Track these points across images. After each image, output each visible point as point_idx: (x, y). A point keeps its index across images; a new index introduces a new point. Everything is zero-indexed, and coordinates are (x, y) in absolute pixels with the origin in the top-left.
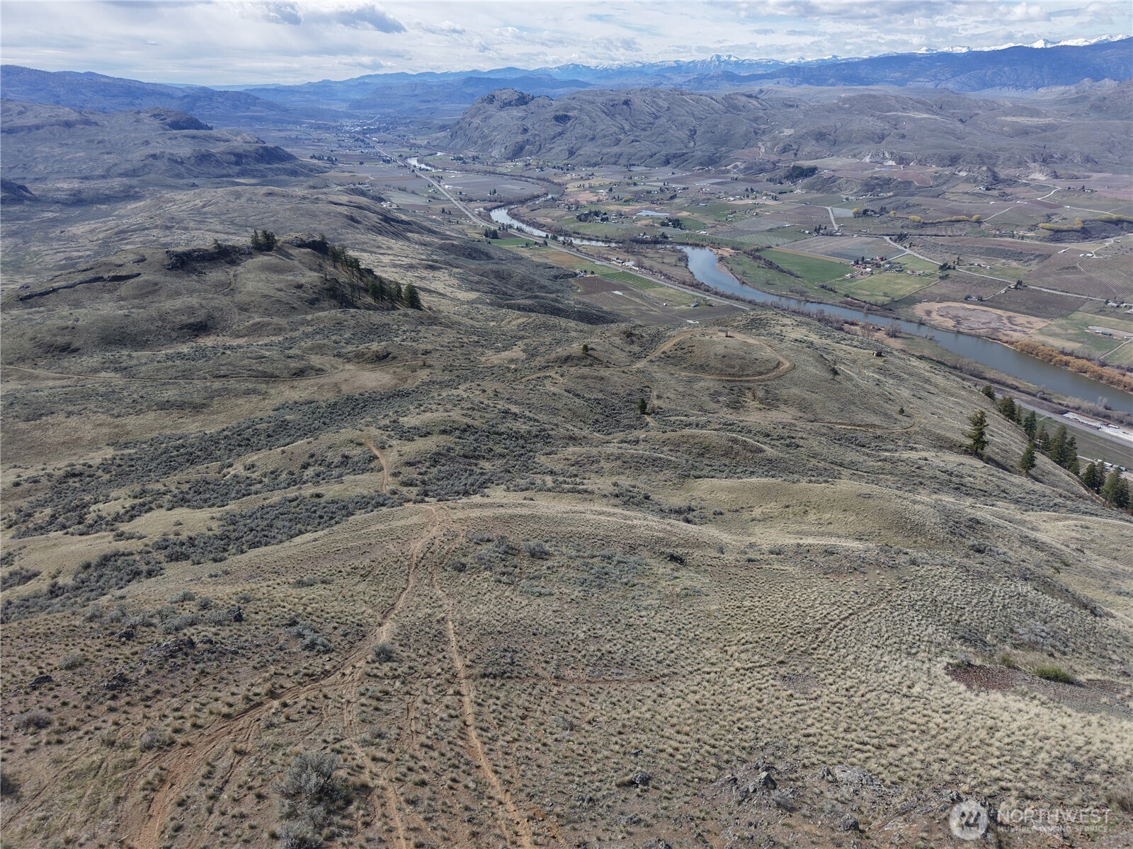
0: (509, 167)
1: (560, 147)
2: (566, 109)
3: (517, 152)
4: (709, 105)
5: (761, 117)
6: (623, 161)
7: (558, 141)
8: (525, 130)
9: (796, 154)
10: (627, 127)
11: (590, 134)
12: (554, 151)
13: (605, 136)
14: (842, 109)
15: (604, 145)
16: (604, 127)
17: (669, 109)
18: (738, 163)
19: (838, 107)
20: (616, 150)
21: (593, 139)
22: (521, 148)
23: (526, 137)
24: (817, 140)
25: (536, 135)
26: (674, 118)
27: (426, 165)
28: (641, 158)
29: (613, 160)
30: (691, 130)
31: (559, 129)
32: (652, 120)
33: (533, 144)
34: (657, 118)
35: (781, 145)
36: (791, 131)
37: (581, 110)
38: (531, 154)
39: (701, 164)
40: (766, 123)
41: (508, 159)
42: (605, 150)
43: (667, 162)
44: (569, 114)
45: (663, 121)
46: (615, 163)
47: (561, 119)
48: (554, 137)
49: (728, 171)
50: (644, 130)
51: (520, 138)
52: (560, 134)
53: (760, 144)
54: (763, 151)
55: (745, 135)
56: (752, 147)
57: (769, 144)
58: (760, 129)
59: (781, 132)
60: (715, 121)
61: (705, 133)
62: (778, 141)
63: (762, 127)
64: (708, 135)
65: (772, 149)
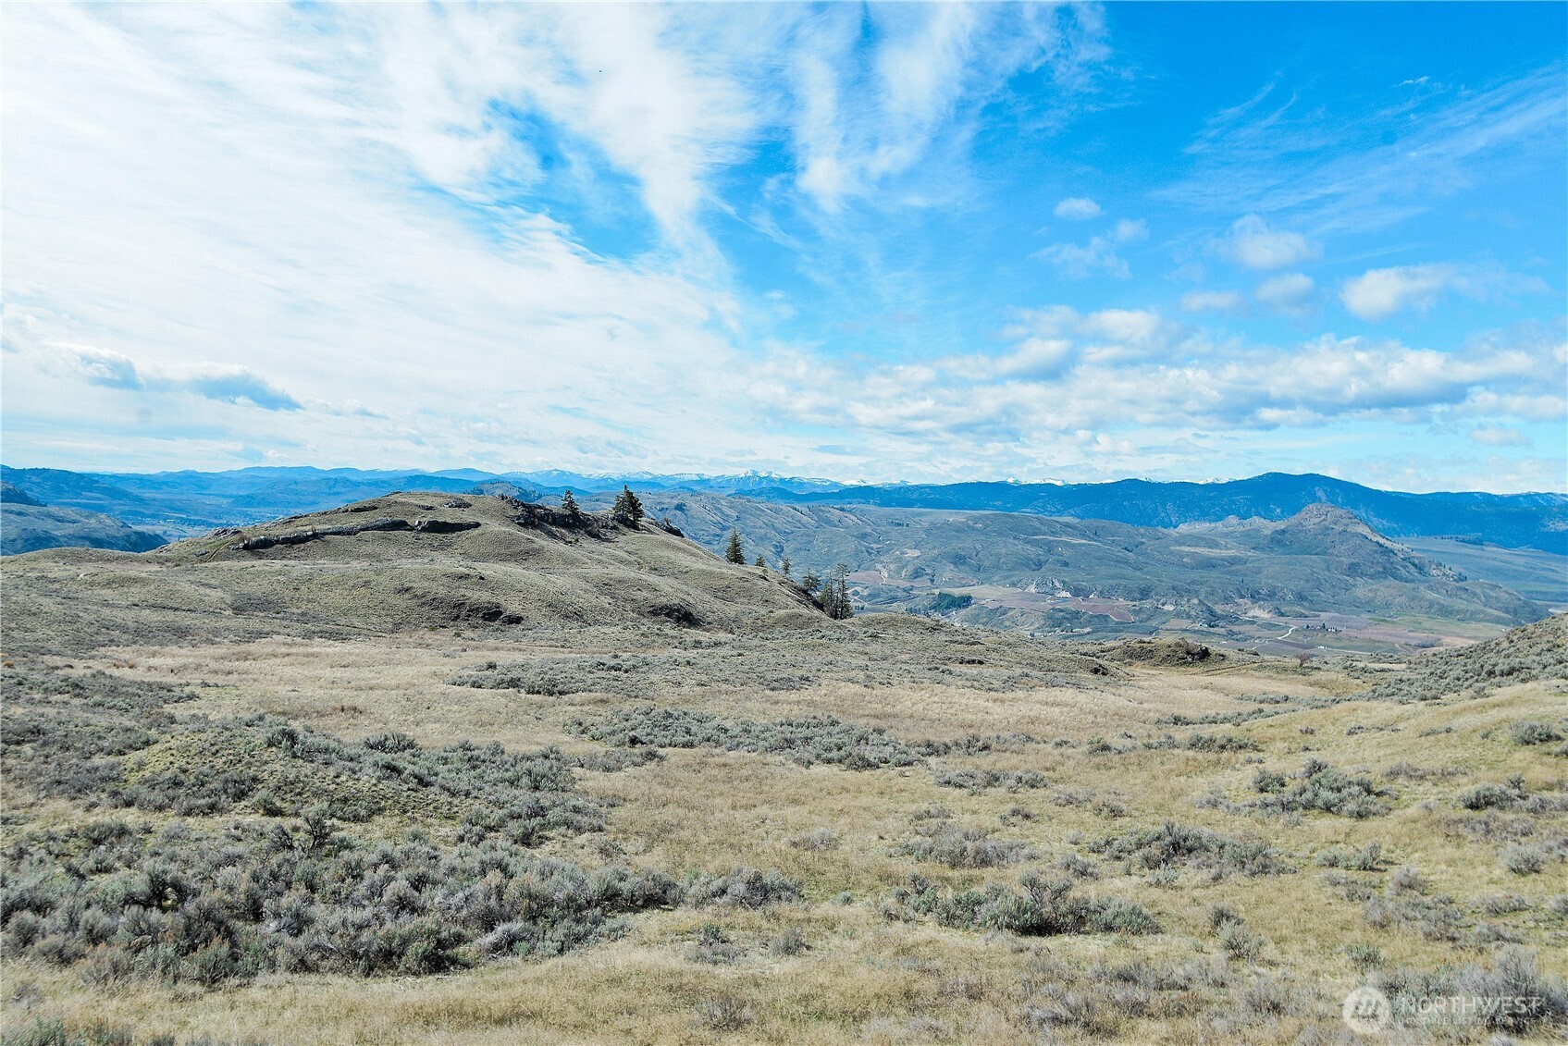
9: (932, 581)
17: (738, 518)
24: (955, 564)
26: (748, 530)
30: (776, 547)
32: (719, 532)
34: (722, 527)
35: (910, 568)
36: (917, 553)
40: (877, 542)
50: (709, 543)
53: (879, 566)
54: (886, 575)
55: (857, 553)
56: (868, 569)
57: (892, 567)
58: (872, 549)
59: (903, 553)
60: (808, 535)
61: (797, 550)
62: (904, 563)
63: (875, 546)
64: (802, 553)
65: (899, 573)
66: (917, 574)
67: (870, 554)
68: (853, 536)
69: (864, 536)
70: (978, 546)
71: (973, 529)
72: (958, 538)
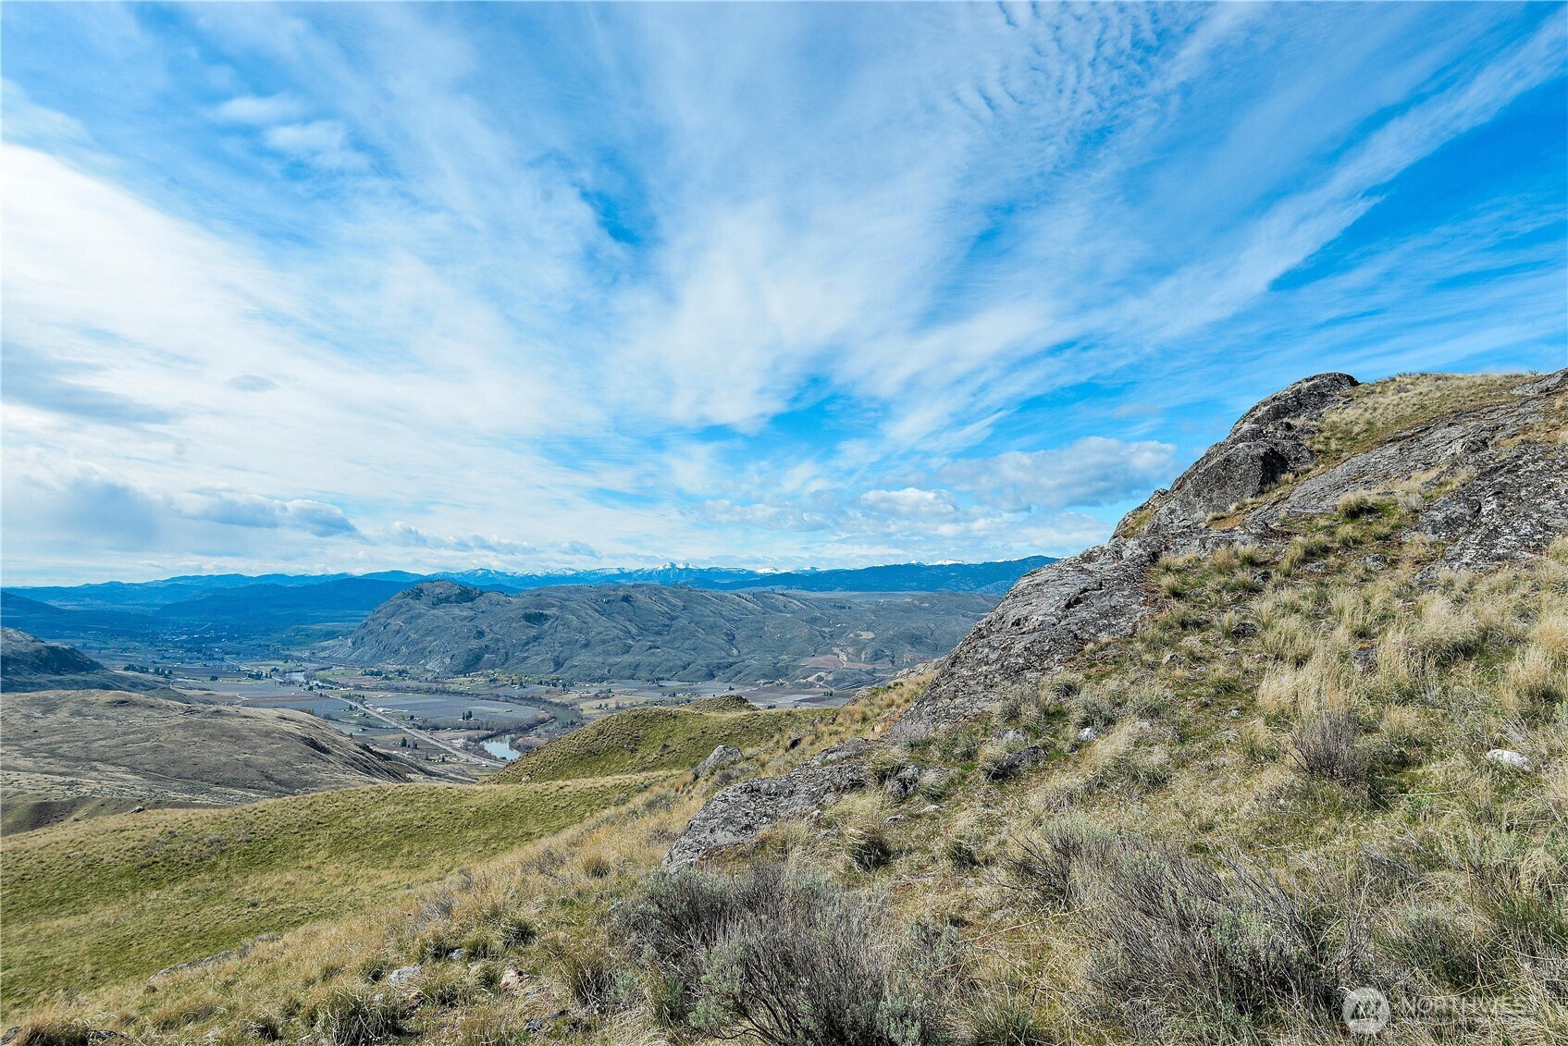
0: (462, 683)
1: (539, 657)
2: (538, 606)
3: (472, 664)
4: (738, 604)
5: (820, 619)
6: (643, 674)
7: (534, 648)
8: (481, 634)
9: (893, 662)
10: (634, 631)
11: (582, 638)
12: (530, 662)
13: (604, 642)
14: (921, 609)
15: (608, 653)
16: (600, 629)
17: (685, 608)
18: (822, 674)
19: (915, 606)
20: (627, 659)
21: (586, 645)
22: (478, 658)
23: (483, 642)
24: (912, 644)
25: (498, 640)
26: (697, 619)
27: (323, 681)
28: (670, 669)
29: (627, 673)
30: (727, 635)
31: (533, 632)
32: (668, 622)
33: (496, 651)
34: (673, 618)
35: (869, 651)
36: (871, 635)
37: (561, 608)
38: (493, 666)
39: (765, 676)
40: (828, 625)
41: (457, 673)
42: (612, 660)
43: (711, 676)
44: (545, 612)
45: (683, 622)
46: (631, 677)
47: (535, 618)
48: (527, 643)
49: (811, 685)
50: (658, 633)
51: (474, 644)
52: (536, 639)
53: (836, 650)
54: (845, 659)
55: (811, 639)
56: (825, 653)
57: (850, 650)
58: (825, 632)
59: (857, 636)
60: (758, 622)
61: (749, 637)
62: (862, 646)
63: (827, 630)
64: (755, 640)
65: (858, 654)
66: (877, 656)
67: (824, 638)
68: (803, 620)
69: (814, 620)
70: (932, 626)
71: (920, 609)
72: (909, 618)
